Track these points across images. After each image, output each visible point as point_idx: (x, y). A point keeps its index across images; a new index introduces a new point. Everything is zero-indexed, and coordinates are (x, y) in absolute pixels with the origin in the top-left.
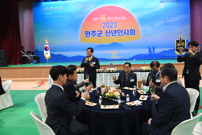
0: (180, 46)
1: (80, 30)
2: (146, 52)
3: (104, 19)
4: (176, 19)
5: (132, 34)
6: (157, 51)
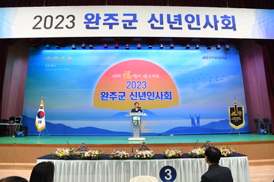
0: (236, 116)
1: (94, 90)
2: (187, 123)
3: (129, 77)
4: (225, 79)
5: (167, 98)
6: (203, 122)
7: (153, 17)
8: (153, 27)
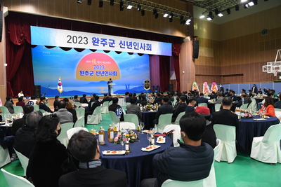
1: (76, 69)
2: (124, 88)
3: (95, 63)
4: (142, 66)
5: (114, 75)
6: (131, 87)
7: (121, 43)
8: (121, 47)
